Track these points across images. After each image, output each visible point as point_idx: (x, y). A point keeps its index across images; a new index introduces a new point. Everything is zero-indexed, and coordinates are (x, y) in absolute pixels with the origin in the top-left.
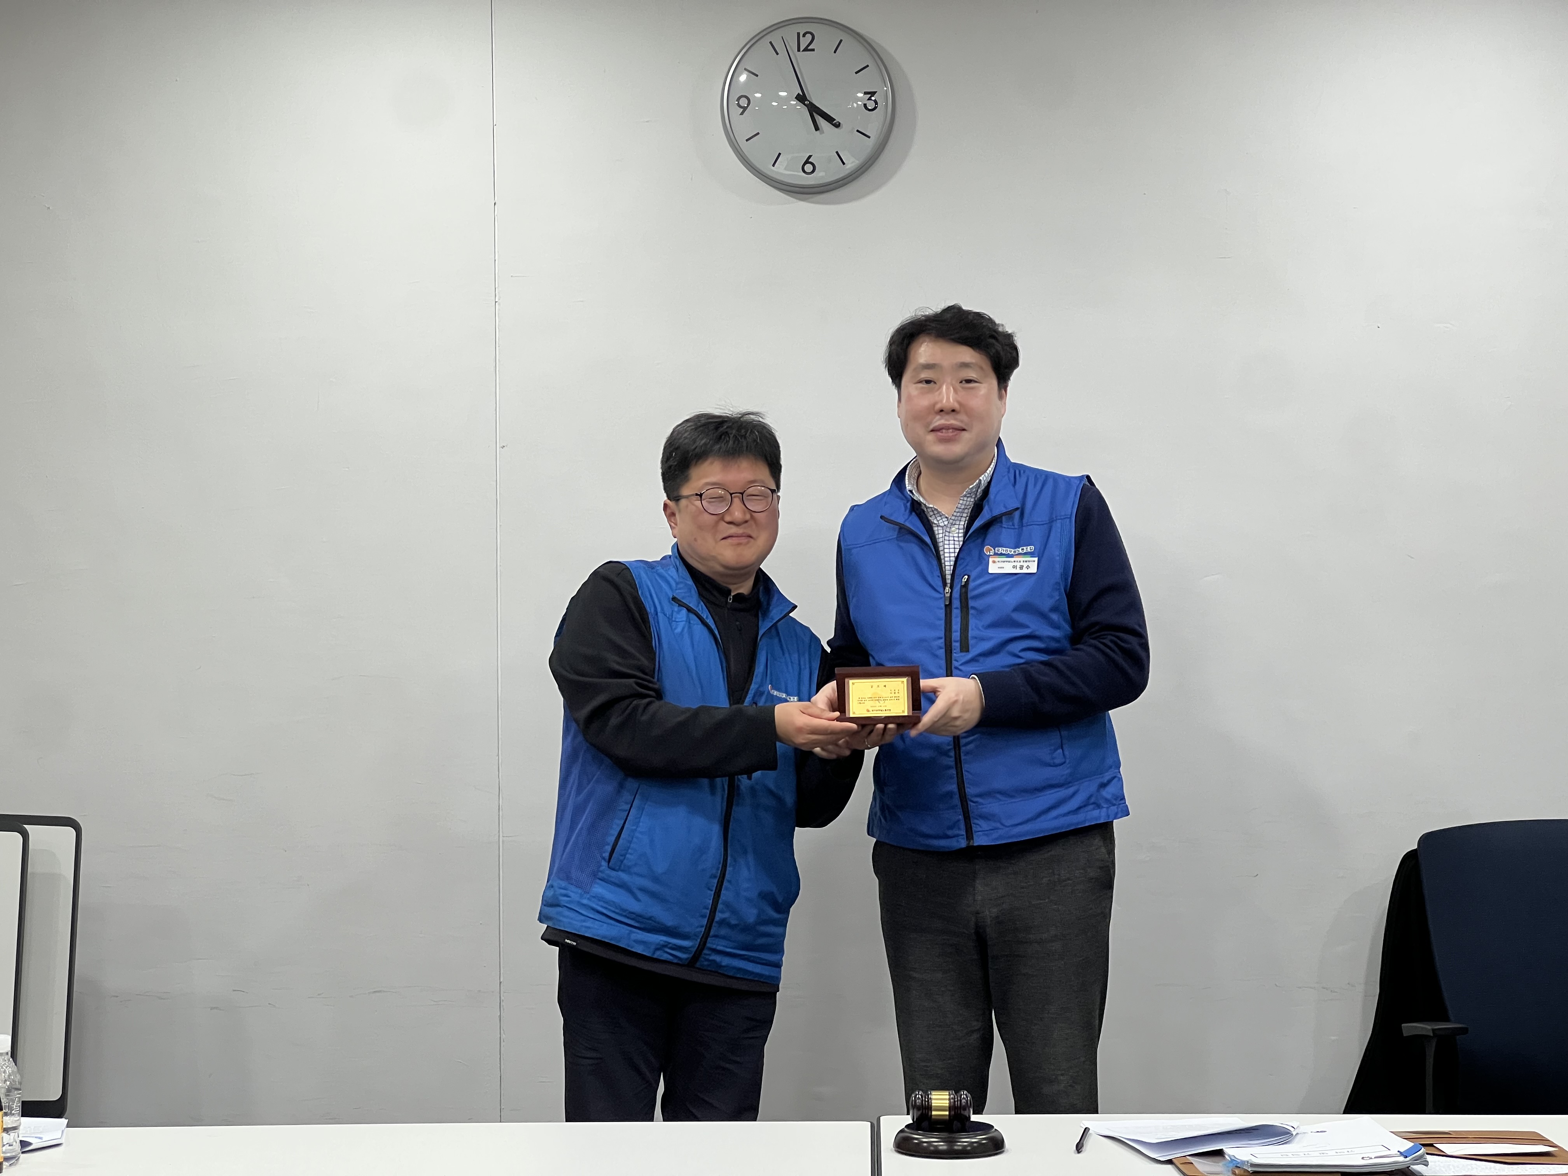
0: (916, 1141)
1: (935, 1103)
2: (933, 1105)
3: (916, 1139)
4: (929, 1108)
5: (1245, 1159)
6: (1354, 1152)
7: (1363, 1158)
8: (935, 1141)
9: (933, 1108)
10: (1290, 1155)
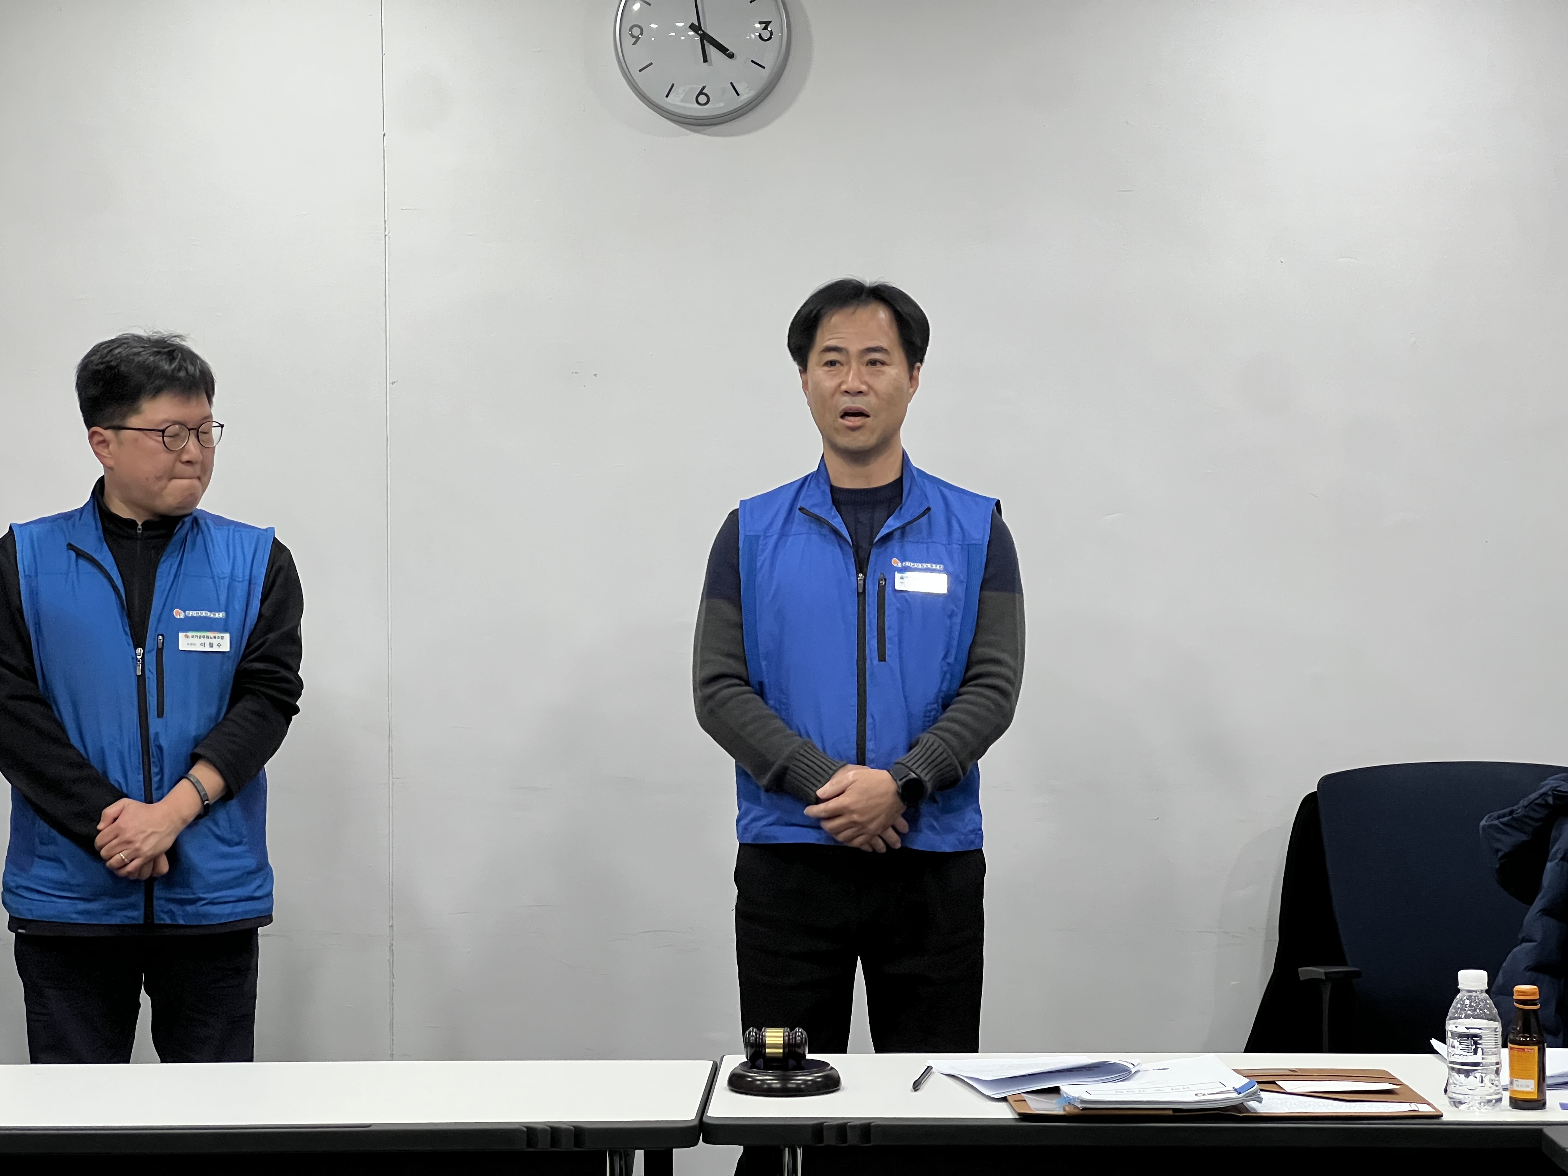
0: (749, 1079)
1: (768, 1041)
2: (767, 1042)
3: (750, 1077)
4: (763, 1046)
5: (1076, 1095)
6: (1190, 1088)
7: (1196, 1095)
8: (769, 1079)
9: (767, 1046)
10: (1125, 1092)
